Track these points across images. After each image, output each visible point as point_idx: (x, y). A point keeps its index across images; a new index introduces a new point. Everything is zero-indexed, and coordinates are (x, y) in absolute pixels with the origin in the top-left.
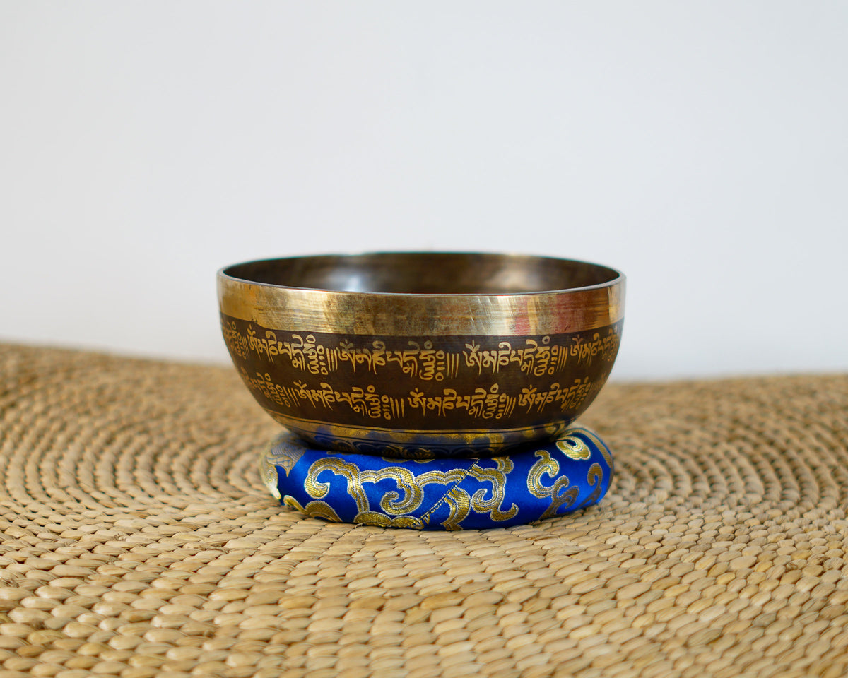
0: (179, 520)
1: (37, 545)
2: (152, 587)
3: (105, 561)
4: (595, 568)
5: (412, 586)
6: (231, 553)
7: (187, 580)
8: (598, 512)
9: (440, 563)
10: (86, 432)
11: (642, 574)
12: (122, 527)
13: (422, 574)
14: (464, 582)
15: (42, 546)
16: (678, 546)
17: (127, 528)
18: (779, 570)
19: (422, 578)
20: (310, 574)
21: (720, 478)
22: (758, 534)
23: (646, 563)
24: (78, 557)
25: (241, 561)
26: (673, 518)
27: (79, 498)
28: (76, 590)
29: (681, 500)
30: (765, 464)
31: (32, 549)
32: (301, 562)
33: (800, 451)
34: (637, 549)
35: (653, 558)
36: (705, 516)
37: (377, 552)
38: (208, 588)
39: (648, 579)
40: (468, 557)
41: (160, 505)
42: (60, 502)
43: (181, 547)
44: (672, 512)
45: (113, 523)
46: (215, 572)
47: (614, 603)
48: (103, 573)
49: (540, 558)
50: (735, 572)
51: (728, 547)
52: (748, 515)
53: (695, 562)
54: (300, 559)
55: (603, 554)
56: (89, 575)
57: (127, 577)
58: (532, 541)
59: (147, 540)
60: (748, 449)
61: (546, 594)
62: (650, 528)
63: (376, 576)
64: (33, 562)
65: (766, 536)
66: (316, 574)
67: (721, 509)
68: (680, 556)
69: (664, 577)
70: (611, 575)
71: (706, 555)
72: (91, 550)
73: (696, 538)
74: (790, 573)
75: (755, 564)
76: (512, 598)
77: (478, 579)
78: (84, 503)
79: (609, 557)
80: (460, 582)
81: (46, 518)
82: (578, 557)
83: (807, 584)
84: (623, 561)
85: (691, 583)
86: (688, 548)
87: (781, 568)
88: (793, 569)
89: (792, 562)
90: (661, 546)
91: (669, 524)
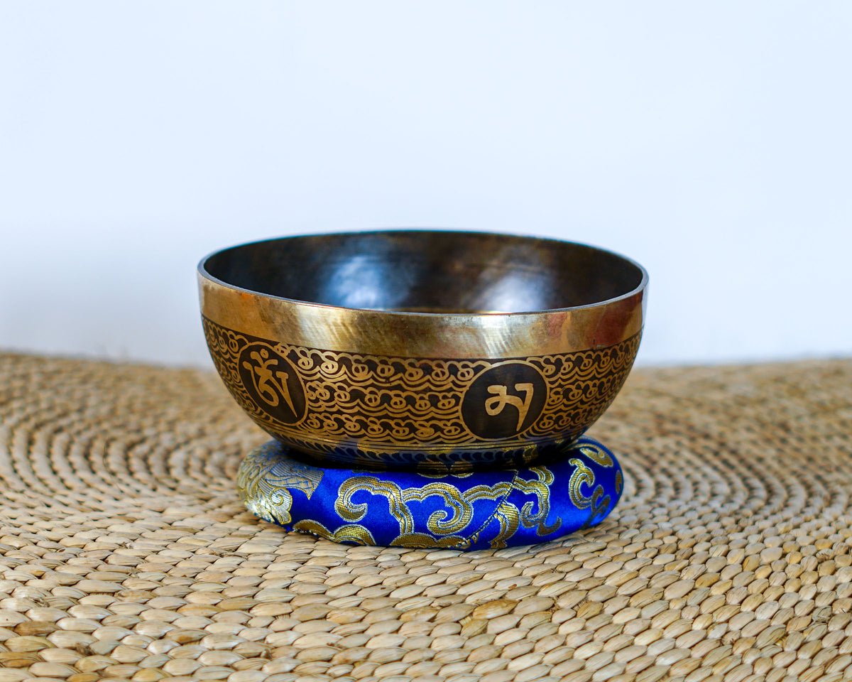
1: (44, 557)
4: (631, 567)
5: (454, 594)
9: (471, 566)
13: (460, 580)
14: (507, 588)
15: (51, 558)
16: (697, 538)
18: (813, 562)
19: (464, 584)
20: (346, 583)
23: (676, 559)
24: (97, 569)
25: (267, 569)
26: (665, 511)
27: (46, 501)
28: (111, 609)
30: (709, 456)
32: (329, 568)
34: (657, 543)
35: (680, 552)
39: (688, 576)
50: (769, 565)
53: (726, 555)
54: (327, 565)
59: (154, 546)
60: (686, 442)
63: (414, 583)
66: (351, 583)
68: (708, 550)
69: (703, 574)
70: (650, 574)
71: (731, 547)
72: (105, 560)
73: (706, 530)
74: (825, 564)
75: (784, 555)
76: (562, 603)
77: (520, 583)
78: (57, 508)
79: (636, 553)
80: (503, 586)
81: (32, 524)
82: (606, 555)
83: (847, 574)
84: (653, 558)
85: (732, 579)
86: (709, 541)
87: (814, 558)
88: (826, 560)
89: (820, 552)
90: (679, 540)
91: (667, 518)
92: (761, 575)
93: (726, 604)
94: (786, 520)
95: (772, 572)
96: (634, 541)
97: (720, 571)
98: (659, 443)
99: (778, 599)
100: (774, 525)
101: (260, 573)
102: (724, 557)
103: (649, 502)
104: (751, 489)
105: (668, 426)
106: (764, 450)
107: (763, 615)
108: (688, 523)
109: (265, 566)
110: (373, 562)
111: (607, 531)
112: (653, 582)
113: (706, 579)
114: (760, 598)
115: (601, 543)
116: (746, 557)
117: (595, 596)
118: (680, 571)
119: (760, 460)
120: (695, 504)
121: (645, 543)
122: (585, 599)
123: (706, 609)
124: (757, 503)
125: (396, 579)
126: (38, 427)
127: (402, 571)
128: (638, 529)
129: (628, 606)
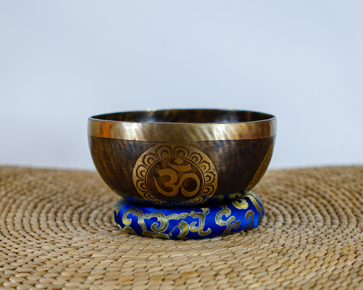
0: (70, 245)
1: (8, 259)
2: (61, 275)
3: (39, 265)
4: (257, 258)
5: (177, 269)
6: (95, 259)
7: (76, 271)
8: (253, 233)
9: (188, 259)
10: (25, 203)
11: (277, 260)
12: (45, 250)
13: (180, 264)
14: (199, 267)
15: (10, 259)
16: (292, 247)
17: (48, 249)
18: (338, 256)
19: (180, 266)
20: (131, 267)
21: (303, 215)
22: (325, 241)
23: (278, 255)
24: (27, 263)
25: (100, 262)
26: (287, 235)
27: (25, 235)
28: (27, 278)
29: (288, 226)
30: (322, 207)
31: (6, 261)
32: (126, 262)
33: (336, 201)
34: (273, 249)
35: (282, 253)
36: (300, 233)
37: (159, 256)
38: (86, 275)
39: (281, 262)
40: (200, 256)
41: (61, 238)
42: (17, 238)
43: (72, 257)
44: (285, 232)
45: (41, 247)
46: (88, 268)
47: (267, 272)
48: (39, 270)
49: (232, 255)
50: (318, 257)
51: (313, 247)
52: (319, 233)
53: (300, 254)
54: (126, 260)
55: (259, 252)
56: (32, 271)
57: (49, 271)
58: (227, 248)
59: (57, 255)
61: (236, 270)
62: (278, 240)
63: (160, 266)
64: (7, 267)
65: (329, 242)
66: (133, 266)
67: (307, 230)
68: (294, 252)
69: (288, 261)
70: (264, 261)
71: (305, 250)
74: (343, 257)
75: (326, 254)
76: (221, 272)
79: (262, 253)
83: (351, 261)
84: (269, 255)
86: (296, 248)
89: (343, 253)
90: (284, 248)
91: (286, 238)
92: (313, 261)
93: (293, 272)
95: (318, 260)
96: (264, 248)
99: (317, 271)
101: (95, 264)
103: (283, 231)
104: (332, 223)
113: (288, 263)
116: (309, 254)
119: (344, 209)
125: (153, 264)
127: (157, 261)
128: (270, 243)
129: (250, 273)
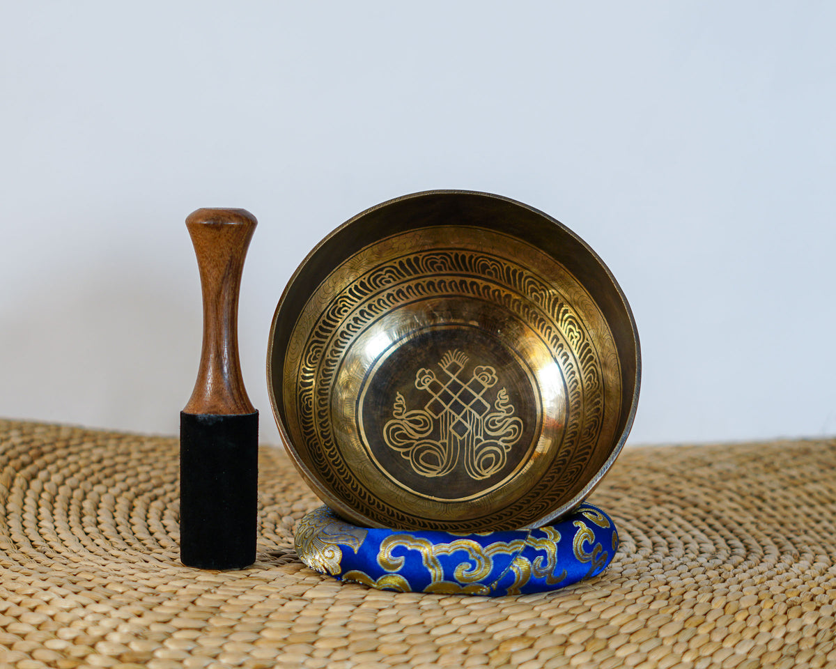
4: (632, 610)
5: (484, 631)
6: (315, 602)
7: (290, 629)
13: (489, 620)
14: (527, 627)
16: (686, 587)
18: (783, 607)
19: (491, 624)
20: (394, 622)
22: (743, 576)
23: (669, 604)
25: (328, 610)
26: (660, 565)
29: (649, 550)
30: (698, 521)
31: (142, 603)
32: (380, 610)
34: (653, 591)
35: (672, 599)
39: (679, 618)
43: (268, 597)
44: (653, 560)
47: (659, 640)
49: (579, 602)
50: (747, 610)
51: (727, 588)
53: (710, 601)
54: (379, 607)
59: (234, 592)
60: (678, 510)
62: (649, 574)
63: (450, 623)
66: (398, 622)
68: (696, 597)
69: (692, 616)
70: (647, 616)
71: (715, 595)
72: (193, 602)
73: (694, 581)
74: (794, 608)
75: (759, 602)
76: (573, 640)
77: (539, 623)
78: (153, 563)
79: (636, 599)
80: (525, 626)
81: (133, 575)
82: (610, 601)
83: (812, 617)
84: (650, 603)
85: (716, 620)
86: (696, 590)
87: (784, 604)
88: (794, 605)
89: (789, 600)
90: (671, 589)
91: (661, 571)
92: (740, 617)
93: (710, 641)
94: (761, 573)
95: (749, 616)
96: (634, 589)
97: (705, 615)
98: (655, 511)
99: (754, 638)
100: (751, 577)
101: (322, 613)
102: (709, 603)
103: (646, 558)
104: (732, 547)
105: (664, 497)
106: (744, 517)
107: (742, 651)
108: (679, 575)
109: (327, 608)
110: (416, 606)
111: (611, 581)
112: (649, 623)
113: (694, 621)
114: (739, 637)
115: (606, 591)
116: (727, 603)
117: (602, 635)
118: (672, 614)
119: (740, 524)
120: (686, 559)
121: (643, 591)
122: (593, 637)
123: (693, 645)
124: (737, 559)
125: (435, 620)
126: (137, 496)
127: (441, 612)
128: (638, 579)
129: (628, 642)
